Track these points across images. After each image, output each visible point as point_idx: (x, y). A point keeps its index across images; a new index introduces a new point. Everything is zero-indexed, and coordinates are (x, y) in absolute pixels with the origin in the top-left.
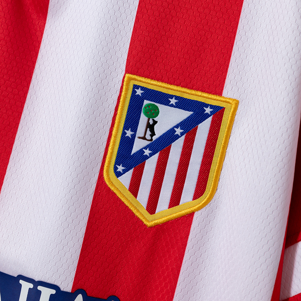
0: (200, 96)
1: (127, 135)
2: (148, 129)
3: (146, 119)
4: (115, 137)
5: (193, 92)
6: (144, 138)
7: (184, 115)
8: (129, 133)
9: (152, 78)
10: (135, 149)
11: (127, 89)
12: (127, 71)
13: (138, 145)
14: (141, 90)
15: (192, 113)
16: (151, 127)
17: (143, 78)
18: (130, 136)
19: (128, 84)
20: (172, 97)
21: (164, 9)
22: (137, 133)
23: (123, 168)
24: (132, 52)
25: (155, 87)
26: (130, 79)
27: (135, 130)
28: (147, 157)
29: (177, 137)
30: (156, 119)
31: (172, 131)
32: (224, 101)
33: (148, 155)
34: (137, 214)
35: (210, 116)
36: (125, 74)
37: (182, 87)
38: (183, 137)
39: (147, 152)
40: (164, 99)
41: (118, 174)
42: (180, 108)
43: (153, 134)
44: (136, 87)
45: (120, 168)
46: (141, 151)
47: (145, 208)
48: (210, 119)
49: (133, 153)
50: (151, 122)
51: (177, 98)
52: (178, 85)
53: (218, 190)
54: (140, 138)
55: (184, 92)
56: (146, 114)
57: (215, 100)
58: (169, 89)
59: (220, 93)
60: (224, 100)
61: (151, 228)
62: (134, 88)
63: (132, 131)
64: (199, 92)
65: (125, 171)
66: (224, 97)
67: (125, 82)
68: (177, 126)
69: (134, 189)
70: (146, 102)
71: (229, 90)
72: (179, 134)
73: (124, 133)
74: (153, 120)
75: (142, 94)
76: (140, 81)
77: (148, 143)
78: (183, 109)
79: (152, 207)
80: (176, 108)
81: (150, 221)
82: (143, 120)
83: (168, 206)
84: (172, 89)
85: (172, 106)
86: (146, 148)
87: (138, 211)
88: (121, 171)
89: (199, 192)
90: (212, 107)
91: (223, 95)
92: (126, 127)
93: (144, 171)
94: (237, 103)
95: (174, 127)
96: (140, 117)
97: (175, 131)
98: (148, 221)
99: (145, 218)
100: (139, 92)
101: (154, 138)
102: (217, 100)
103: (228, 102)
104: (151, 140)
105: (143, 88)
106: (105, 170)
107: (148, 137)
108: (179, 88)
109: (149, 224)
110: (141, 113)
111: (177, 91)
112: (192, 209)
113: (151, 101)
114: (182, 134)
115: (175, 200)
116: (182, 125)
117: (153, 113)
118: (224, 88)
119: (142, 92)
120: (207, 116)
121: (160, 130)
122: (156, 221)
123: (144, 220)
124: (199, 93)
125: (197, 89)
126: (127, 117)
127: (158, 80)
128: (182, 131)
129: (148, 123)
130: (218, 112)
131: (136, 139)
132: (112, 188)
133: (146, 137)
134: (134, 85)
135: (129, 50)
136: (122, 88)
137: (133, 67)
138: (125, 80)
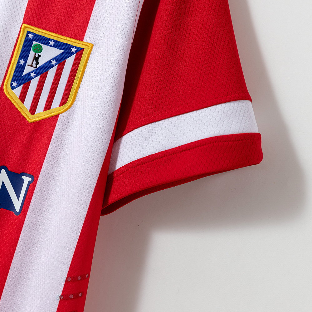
0: (69, 41)
1: (20, 63)
2: (35, 60)
3: (34, 53)
4: (13, 64)
5: (65, 38)
6: (31, 66)
7: (58, 52)
8: (22, 62)
9: (39, 28)
10: (25, 73)
11: (23, 34)
12: (24, 22)
13: (27, 70)
15: (63, 51)
16: (36, 59)
17: (34, 27)
18: (23, 64)
19: (24, 30)
20: (51, 40)
22: (27, 62)
23: (17, 84)
24: (28, 10)
25: (41, 33)
26: (25, 27)
27: (26, 60)
28: (32, 78)
29: (53, 66)
30: (40, 54)
31: (50, 62)
32: (84, 45)
33: (33, 76)
34: (23, 114)
35: (75, 53)
36: (22, 24)
37: (58, 34)
38: (57, 66)
39: (33, 75)
40: (46, 41)
41: (13, 88)
42: (56, 48)
43: (37, 63)
44: (29, 32)
45: (15, 84)
46: (29, 74)
47: (29, 110)
48: (74, 55)
49: (23, 74)
50: (37, 56)
51: (54, 41)
52: (55, 33)
53: (76, 101)
54: (29, 65)
55: (59, 38)
56: (34, 50)
57: (78, 43)
58: (50, 35)
59: (82, 40)
60: (84, 44)
61: (31, 123)
62: (27, 33)
63: (24, 61)
64: (69, 38)
65: (17, 86)
66: (84, 42)
67: (22, 29)
68: (53, 59)
69: (23, 97)
70: (35, 43)
71: (88, 38)
72: (54, 65)
73: (19, 62)
74: (38, 54)
75: (32, 37)
76: (32, 29)
77: (34, 69)
78: (58, 48)
79: (33, 110)
80: (53, 48)
81: (31, 119)
82: (32, 54)
83: (43, 110)
84: (51, 35)
85: (51, 46)
86: (32, 72)
87: (24, 112)
88: (15, 86)
89: (64, 101)
90: (76, 48)
91: (84, 41)
92: (20, 58)
93: (30, 86)
94: (92, 46)
95: (51, 59)
96: (30, 52)
97: (52, 62)
98: (30, 119)
99: (28, 117)
100: (30, 36)
101: (38, 66)
102: (80, 44)
103: (87, 45)
104: (36, 67)
105: (33, 34)
106: (4, 85)
107: (34, 65)
108: (56, 35)
109: (30, 121)
110: (31, 50)
111: (55, 36)
112: (58, 112)
113: (38, 42)
114: (56, 64)
115: (48, 106)
116: (56, 58)
117: (39, 50)
118: (85, 36)
119: (33, 36)
120: (73, 53)
121: (42, 61)
122: (35, 119)
123: (27, 118)
124: (69, 39)
125: (68, 36)
126: (21, 52)
127: (43, 29)
128: (56, 62)
129: (35, 56)
130: (80, 51)
131: (26, 65)
132: (8, 97)
133: (33, 65)
134: (28, 31)
135: (26, 9)
136: (20, 32)
137: (28, 20)
138: (22, 27)
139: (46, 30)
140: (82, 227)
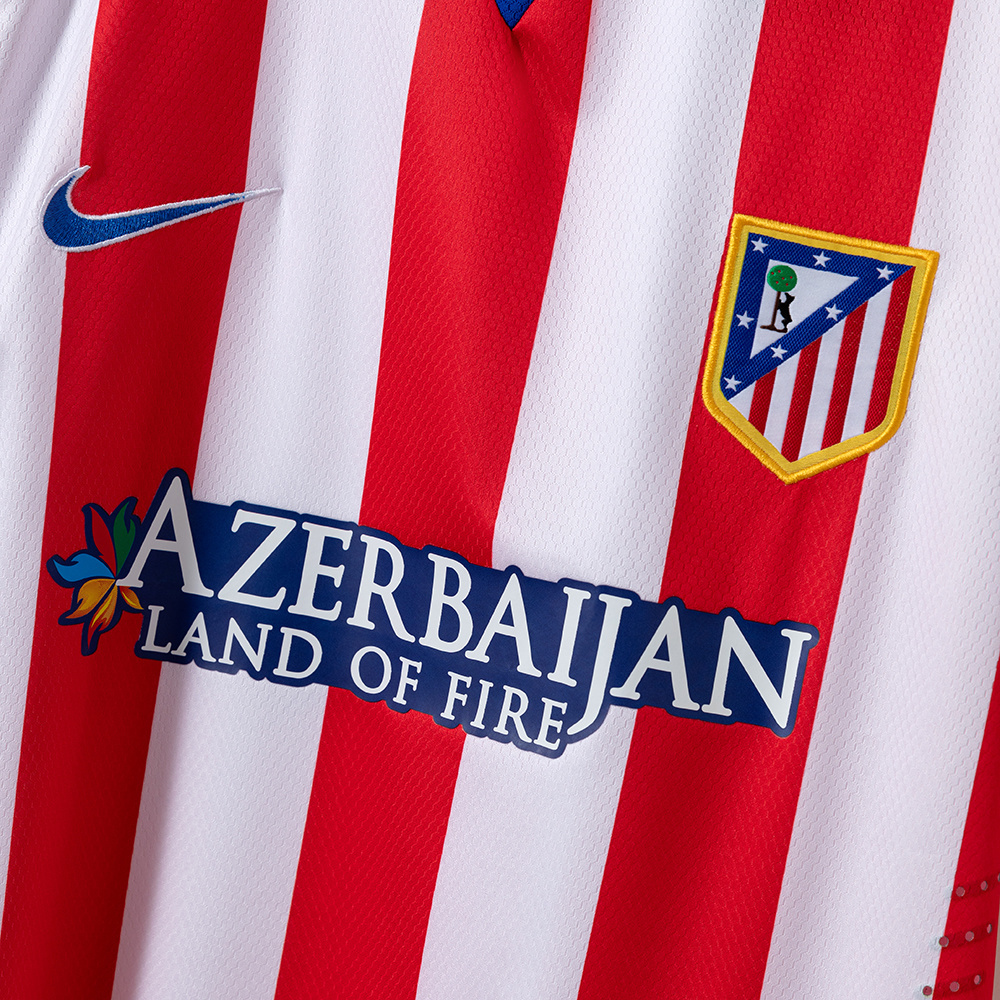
0: (870, 248)
1: (740, 324)
2: (779, 311)
3: (775, 293)
4: (721, 327)
5: (857, 241)
6: (772, 328)
7: (842, 282)
8: (745, 320)
9: (782, 221)
10: (756, 349)
11: (737, 242)
12: (737, 209)
13: (762, 340)
14: (763, 242)
15: (855, 279)
17: (766, 221)
18: (747, 326)
19: (738, 233)
20: (818, 251)
21: (798, 95)
22: (759, 319)
23: (738, 382)
24: (743, 174)
25: (787, 235)
26: (742, 223)
27: (754, 313)
28: (779, 361)
29: (832, 323)
30: (790, 293)
31: (822, 312)
32: (912, 256)
33: (781, 357)
34: (765, 462)
35: (890, 282)
36: (733, 215)
37: (837, 233)
38: (843, 322)
39: (779, 352)
40: (804, 256)
41: (729, 394)
42: (833, 271)
43: (787, 319)
44: (753, 237)
45: (732, 383)
46: (768, 352)
47: (780, 451)
48: (889, 288)
49: (752, 356)
50: (783, 299)
51: (828, 253)
52: (828, 231)
53: (908, 413)
54: (763, 327)
55: (840, 243)
56: (774, 284)
57: (896, 254)
58: (813, 238)
59: (905, 243)
60: (913, 253)
61: (792, 485)
62: (750, 239)
63: (749, 316)
64: (867, 241)
65: (740, 388)
66: (912, 249)
67: (733, 229)
68: (830, 304)
69: (759, 417)
70: (773, 264)
71: (922, 234)
72: (835, 318)
73: (736, 321)
74: (787, 294)
75: (764, 249)
76: (761, 226)
77: (780, 335)
78: (840, 273)
79: (791, 449)
80: (827, 272)
81: (789, 473)
82: (769, 296)
83: (820, 446)
84: (818, 239)
85: (820, 268)
86: (775, 345)
87: (767, 456)
88: (734, 388)
89: (875, 417)
90: (891, 266)
91: (910, 245)
92: (738, 310)
93: (775, 385)
94: (936, 258)
95: (826, 305)
96: (762, 290)
97: (828, 313)
98: (786, 473)
99: (779, 468)
100: (759, 246)
101: (790, 327)
102: (901, 254)
103: (921, 257)
104: (785, 330)
105: (766, 239)
106: (704, 388)
107: (779, 325)
108: (831, 236)
109: (788, 479)
110: (764, 283)
111: (828, 241)
112: (865, 448)
113: (782, 260)
114: (840, 317)
115: (833, 434)
116: (837, 301)
117: (787, 281)
118: (913, 231)
119: (765, 245)
120: (884, 283)
121: (799, 313)
122: (800, 473)
123: (778, 473)
124: (868, 243)
125: (864, 237)
126: (739, 292)
127: (792, 222)
128: (840, 311)
129: (778, 300)
130: (903, 276)
131: (758, 329)
132: (719, 419)
133: (775, 325)
134: (750, 234)
135: (738, 172)
136: (728, 240)
137: (747, 201)
138: (733, 225)
139: (801, 224)
140: (978, 751)
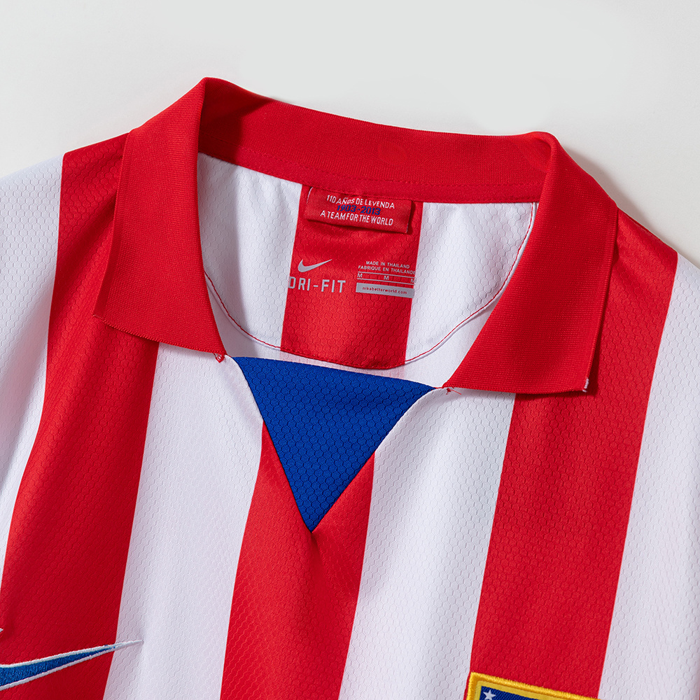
0: (570, 699)
5: (560, 694)
9: (506, 677)
11: (473, 693)
12: (473, 669)
14: (492, 693)
17: (494, 677)
19: (474, 686)
21: (517, 586)
24: (478, 643)
26: (477, 679)
36: (470, 673)
37: (545, 687)
44: (485, 689)
52: (539, 686)
55: (548, 695)
58: (528, 691)
59: (595, 695)
62: (482, 691)
67: (470, 684)
71: (606, 691)
75: (493, 698)
76: (491, 682)
84: (532, 692)
91: (599, 698)
100: (489, 696)
105: (494, 691)
108: (541, 690)
111: (539, 693)
118: (600, 688)
119: (494, 695)
124: (568, 695)
125: (565, 690)
127: (513, 679)
134: (482, 687)
135: (474, 642)
136: (466, 691)
137: (480, 663)
138: (470, 680)
139: (519, 681)
